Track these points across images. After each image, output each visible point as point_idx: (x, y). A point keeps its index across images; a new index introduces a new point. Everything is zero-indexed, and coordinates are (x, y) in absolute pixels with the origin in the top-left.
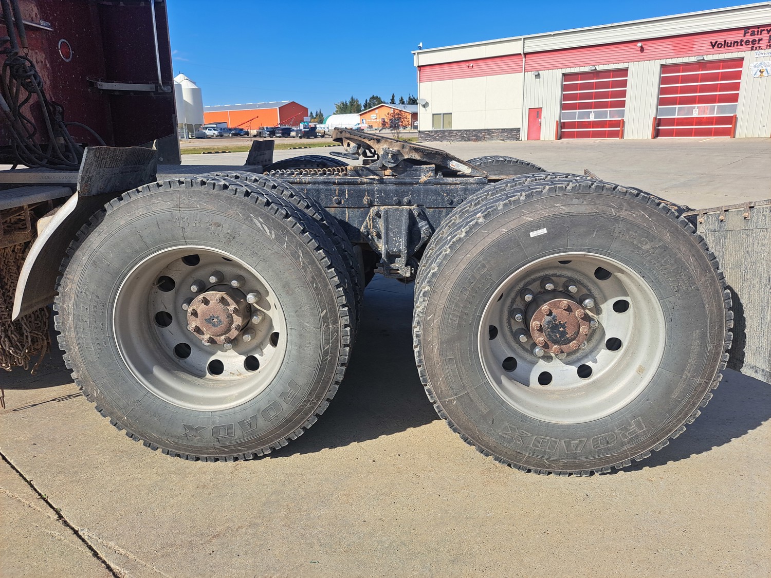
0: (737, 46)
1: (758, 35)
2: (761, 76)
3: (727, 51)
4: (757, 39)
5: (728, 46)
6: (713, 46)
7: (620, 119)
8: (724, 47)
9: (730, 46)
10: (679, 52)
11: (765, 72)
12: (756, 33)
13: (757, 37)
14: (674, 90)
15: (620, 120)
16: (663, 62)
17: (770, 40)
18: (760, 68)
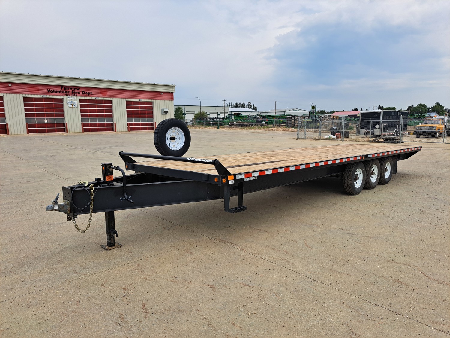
0: (60, 93)
1: (67, 89)
2: (72, 107)
3: (55, 95)
5: (55, 93)
6: (49, 92)
8: (54, 93)
9: (57, 93)
10: (32, 92)
13: (67, 91)
16: (24, 96)
17: (72, 92)
18: (71, 104)
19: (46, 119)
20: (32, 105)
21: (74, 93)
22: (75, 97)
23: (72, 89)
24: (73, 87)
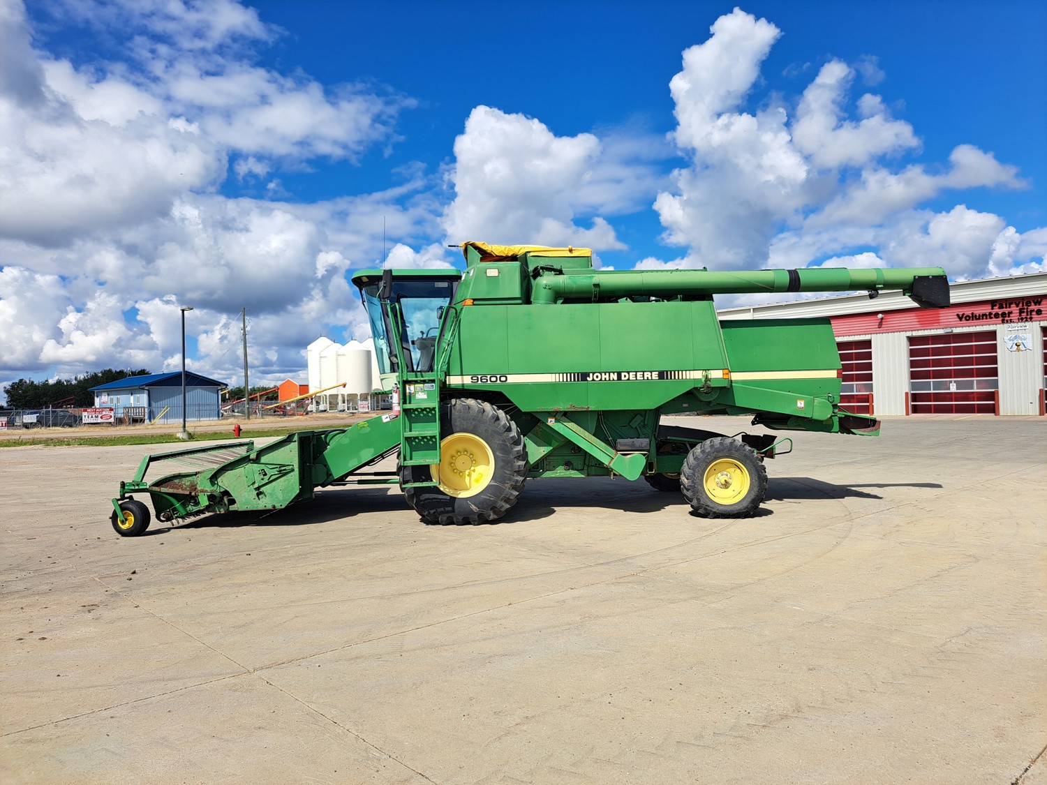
0: (986, 318)
1: (1006, 308)
2: (1018, 350)
3: (975, 324)
4: (1007, 312)
5: (977, 319)
6: (961, 320)
7: (868, 393)
8: (973, 320)
9: (979, 319)
10: (925, 324)
11: (1022, 347)
12: (1004, 306)
13: (1006, 310)
14: (926, 364)
15: (868, 395)
16: (909, 334)
17: (1021, 312)
18: (1015, 342)
19: (955, 382)
20: (925, 352)
21: (1024, 315)
22: (1027, 323)
23: (1021, 305)
24: (1023, 298)
